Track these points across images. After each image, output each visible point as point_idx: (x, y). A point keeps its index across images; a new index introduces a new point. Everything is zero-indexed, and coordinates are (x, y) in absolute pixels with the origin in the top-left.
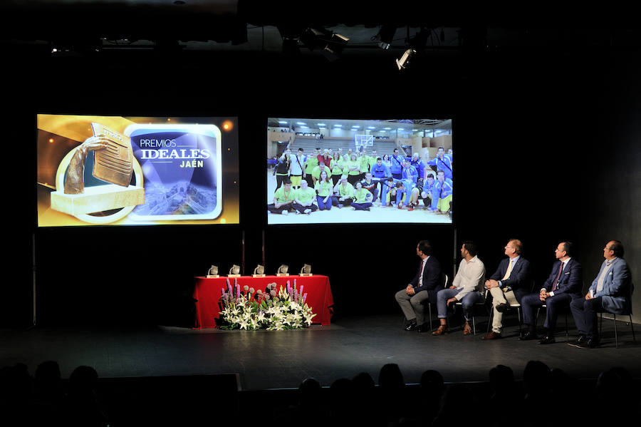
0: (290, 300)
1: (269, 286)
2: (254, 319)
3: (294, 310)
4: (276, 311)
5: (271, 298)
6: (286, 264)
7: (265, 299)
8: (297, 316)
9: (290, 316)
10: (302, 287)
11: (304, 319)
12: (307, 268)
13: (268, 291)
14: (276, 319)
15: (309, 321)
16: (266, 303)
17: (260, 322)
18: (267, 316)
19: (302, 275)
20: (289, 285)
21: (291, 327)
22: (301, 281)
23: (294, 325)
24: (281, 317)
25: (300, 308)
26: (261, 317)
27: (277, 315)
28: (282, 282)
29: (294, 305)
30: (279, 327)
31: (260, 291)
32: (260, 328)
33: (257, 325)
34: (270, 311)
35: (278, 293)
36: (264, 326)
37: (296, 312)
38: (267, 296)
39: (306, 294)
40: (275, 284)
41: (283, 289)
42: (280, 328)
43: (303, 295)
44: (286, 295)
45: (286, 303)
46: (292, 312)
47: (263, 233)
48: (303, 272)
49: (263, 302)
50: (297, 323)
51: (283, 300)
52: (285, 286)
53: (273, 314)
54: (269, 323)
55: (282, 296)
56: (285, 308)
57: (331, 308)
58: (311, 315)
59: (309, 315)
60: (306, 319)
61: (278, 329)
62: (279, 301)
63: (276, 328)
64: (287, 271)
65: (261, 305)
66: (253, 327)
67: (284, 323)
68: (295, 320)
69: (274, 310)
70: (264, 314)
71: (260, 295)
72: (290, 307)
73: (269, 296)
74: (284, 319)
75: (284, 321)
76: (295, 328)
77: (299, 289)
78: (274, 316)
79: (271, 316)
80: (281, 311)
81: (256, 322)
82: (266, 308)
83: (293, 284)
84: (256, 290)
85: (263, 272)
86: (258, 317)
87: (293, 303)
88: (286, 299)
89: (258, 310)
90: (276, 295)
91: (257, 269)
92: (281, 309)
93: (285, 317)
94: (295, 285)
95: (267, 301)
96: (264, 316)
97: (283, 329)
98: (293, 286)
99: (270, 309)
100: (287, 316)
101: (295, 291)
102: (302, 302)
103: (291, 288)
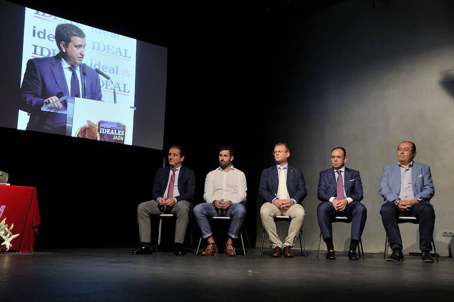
12: (3, 175)
15: (7, 244)
39: (3, 207)
57: (36, 230)
58: (10, 236)
59: (9, 235)
60: (3, 241)
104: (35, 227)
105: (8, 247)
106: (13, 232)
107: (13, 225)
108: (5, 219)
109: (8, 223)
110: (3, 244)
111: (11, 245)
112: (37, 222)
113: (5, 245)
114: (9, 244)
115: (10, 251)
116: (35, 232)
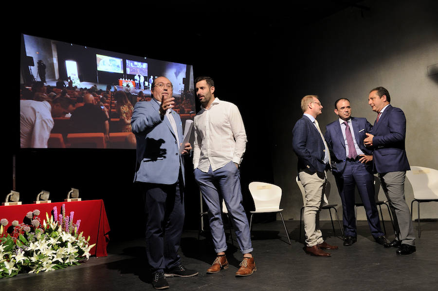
0: (60, 229)
1: (29, 214)
2: (9, 261)
3: (66, 242)
4: (41, 246)
5: (33, 229)
6: (46, 190)
7: (23, 232)
8: (71, 250)
9: (62, 251)
10: (72, 213)
11: (81, 252)
12: (74, 192)
13: (27, 221)
14: (41, 256)
15: (87, 254)
16: (26, 236)
17: (19, 263)
18: (28, 254)
19: (69, 200)
20: (56, 212)
21: (63, 265)
22: (70, 207)
23: (67, 261)
24: (50, 253)
25: (74, 239)
26: (20, 257)
27: (44, 252)
28: (44, 208)
29: (66, 237)
30: (48, 267)
31: (16, 223)
32: (20, 272)
33: (14, 269)
34: (32, 247)
35: (41, 223)
36: (24, 268)
37: (69, 244)
38: (27, 228)
39: (79, 221)
40: (37, 212)
41: (50, 217)
42: (50, 269)
43: (75, 222)
44: (53, 226)
45: (54, 234)
46: (63, 244)
47: (14, 158)
48: (71, 197)
49: (22, 237)
50: (71, 258)
51: (49, 231)
52: (52, 213)
53: (37, 251)
54: (33, 264)
55: (48, 226)
56: (53, 241)
57: (108, 236)
58: (88, 246)
60: (83, 252)
61: (47, 271)
62: (45, 233)
63: (44, 269)
64: (48, 198)
65: (18, 241)
66: (7, 272)
67: (54, 260)
68: (69, 255)
69: (38, 245)
70: (23, 252)
71: (17, 227)
72: (60, 239)
73: (29, 228)
74: (53, 255)
75: (53, 257)
76: (69, 265)
77: (69, 215)
78: (39, 252)
79: (35, 254)
80: (48, 245)
81: (13, 264)
82: (26, 244)
83: (62, 211)
84: (10, 221)
85: (18, 199)
86: (14, 258)
87: (64, 233)
88: (53, 229)
89: (14, 247)
90: (40, 226)
91: (10, 196)
92: (48, 242)
93: (54, 252)
94: (64, 211)
95: (27, 234)
96: (25, 255)
97: (53, 270)
98: (62, 213)
99: (32, 244)
100: (58, 250)
101: (66, 219)
102: (75, 232)
103: (60, 215)
104: (107, 234)
105: (88, 257)
106: (90, 243)
107: (89, 237)
108: (82, 232)
109: (85, 235)
110: (83, 255)
111: (90, 254)
112: (107, 229)
113: (85, 256)
116: (107, 238)
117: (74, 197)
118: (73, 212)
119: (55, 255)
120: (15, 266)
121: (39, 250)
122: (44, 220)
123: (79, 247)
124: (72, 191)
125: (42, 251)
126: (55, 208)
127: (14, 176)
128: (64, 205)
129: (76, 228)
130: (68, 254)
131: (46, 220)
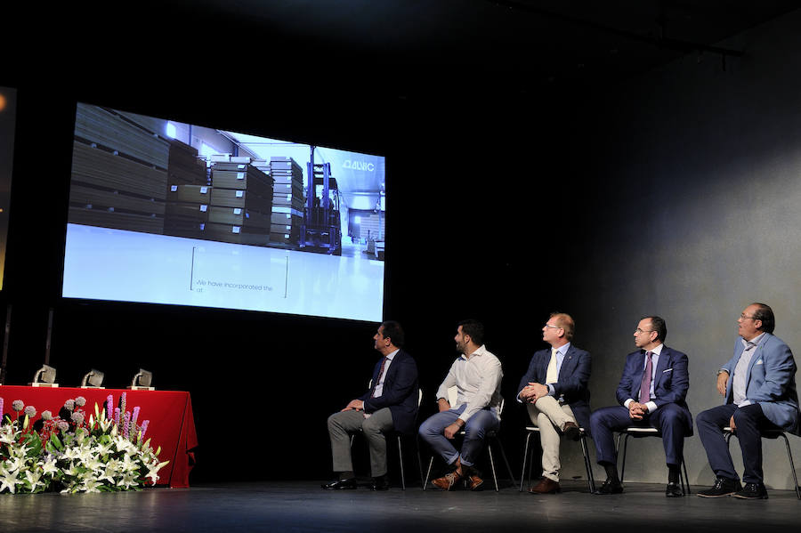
0: (114, 431)
1: (69, 403)
2: (33, 471)
3: (124, 452)
4: (84, 454)
5: (72, 428)
6: (100, 369)
7: (58, 430)
8: (128, 465)
9: (114, 465)
10: (137, 409)
11: (143, 470)
12: (144, 375)
13: (65, 414)
14: (82, 469)
15: (153, 475)
16: (61, 437)
17: (48, 476)
18: (62, 464)
19: (134, 388)
20: (110, 404)
21: (114, 488)
22: (134, 400)
23: (121, 483)
24: (95, 466)
25: (135, 450)
26: (50, 467)
27: (86, 464)
28: (93, 397)
29: (123, 444)
30: (90, 487)
31: (47, 414)
32: (47, 489)
33: (40, 483)
34: (69, 454)
35: (87, 419)
36: (54, 486)
37: (127, 457)
38: (64, 425)
39: (146, 423)
40: (82, 401)
41: (100, 412)
42: (93, 490)
43: (139, 423)
44: (104, 426)
45: (104, 438)
46: (119, 455)
47: (51, 313)
48: (137, 384)
49: (55, 437)
50: (127, 480)
51: (98, 433)
52: (104, 405)
53: (76, 460)
54: (68, 479)
55: (97, 424)
56: (101, 449)
57: (192, 454)
58: (157, 464)
59: (154, 463)
60: (147, 471)
61: (88, 492)
62: (90, 436)
63: (84, 489)
64: (101, 382)
65: (49, 444)
66: (29, 487)
67: (101, 478)
68: (125, 472)
69: (78, 452)
70: (55, 461)
71: (49, 421)
72: (114, 447)
73: (67, 424)
74: (100, 471)
75: (100, 474)
76: (123, 490)
77: (132, 412)
78: (79, 464)
79: (72, 464)
80: (94, 454)
81: (38, 476)
82: (60, 449)
83: (120, 403)
84: (40, 411)
85: (54, 379)
86: (41, 466)
87: (120, 437)
88: (104, 430)
89: (42, 451)
90: (84, 424)
91: (41, 373)
92: (93, 450)
93: (103, 465)
94: (124, 405)
95: (63, 433)
96: (57, 465)
97: (98, 491)
98: (120, 407)
99: (68, 450)
100: (108, 464)
101: (126, 416)
102: (139, 438)
103: (117, 409)
104: (191, 451)
105: (154, 480)
106: (161, 458)
107: (159, 449)
108: (150, 440)
109: (154, 445)
110: (147, 476)
111: (159, 477)
112: (193, 443)
113: (151, 478)
114: (156, 476)
115: (158, 485)
116: (190, 458)
117: (142, 383)
118: (139, 408)
119: (102, 471)
120: (41, 479)
121: (79, 460)
122: (91, 416)
123: (141, 461)
124: (140, 374)
125: (83, 462)
126: (110, 398)
127: (48, 343)
128: (125, 394)
129: (140, 433)
130: (123, 470)
131: (94, 415)
